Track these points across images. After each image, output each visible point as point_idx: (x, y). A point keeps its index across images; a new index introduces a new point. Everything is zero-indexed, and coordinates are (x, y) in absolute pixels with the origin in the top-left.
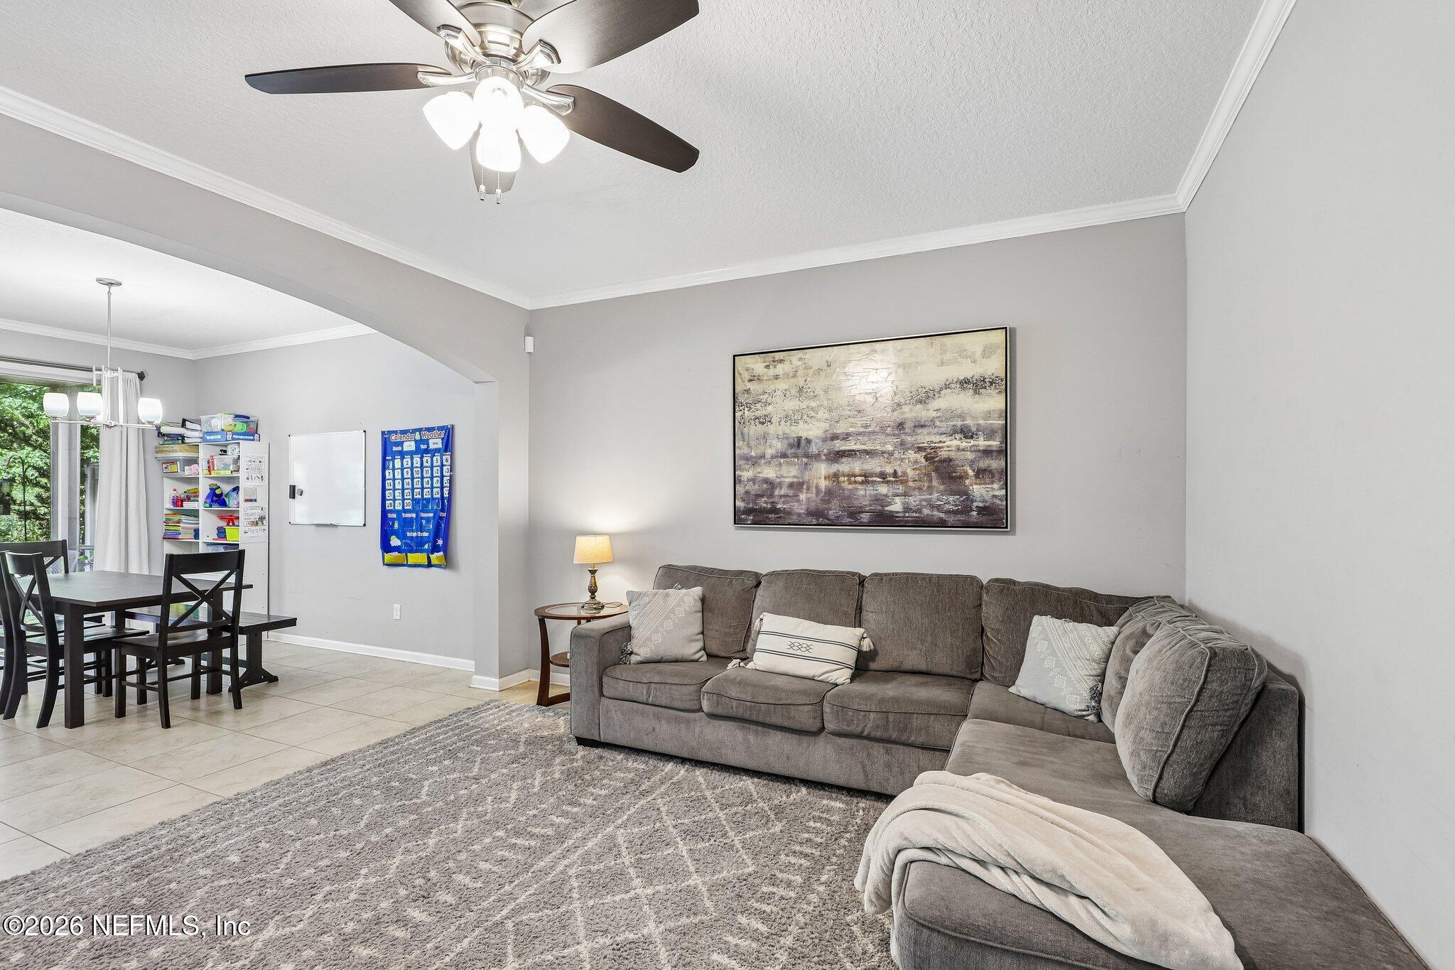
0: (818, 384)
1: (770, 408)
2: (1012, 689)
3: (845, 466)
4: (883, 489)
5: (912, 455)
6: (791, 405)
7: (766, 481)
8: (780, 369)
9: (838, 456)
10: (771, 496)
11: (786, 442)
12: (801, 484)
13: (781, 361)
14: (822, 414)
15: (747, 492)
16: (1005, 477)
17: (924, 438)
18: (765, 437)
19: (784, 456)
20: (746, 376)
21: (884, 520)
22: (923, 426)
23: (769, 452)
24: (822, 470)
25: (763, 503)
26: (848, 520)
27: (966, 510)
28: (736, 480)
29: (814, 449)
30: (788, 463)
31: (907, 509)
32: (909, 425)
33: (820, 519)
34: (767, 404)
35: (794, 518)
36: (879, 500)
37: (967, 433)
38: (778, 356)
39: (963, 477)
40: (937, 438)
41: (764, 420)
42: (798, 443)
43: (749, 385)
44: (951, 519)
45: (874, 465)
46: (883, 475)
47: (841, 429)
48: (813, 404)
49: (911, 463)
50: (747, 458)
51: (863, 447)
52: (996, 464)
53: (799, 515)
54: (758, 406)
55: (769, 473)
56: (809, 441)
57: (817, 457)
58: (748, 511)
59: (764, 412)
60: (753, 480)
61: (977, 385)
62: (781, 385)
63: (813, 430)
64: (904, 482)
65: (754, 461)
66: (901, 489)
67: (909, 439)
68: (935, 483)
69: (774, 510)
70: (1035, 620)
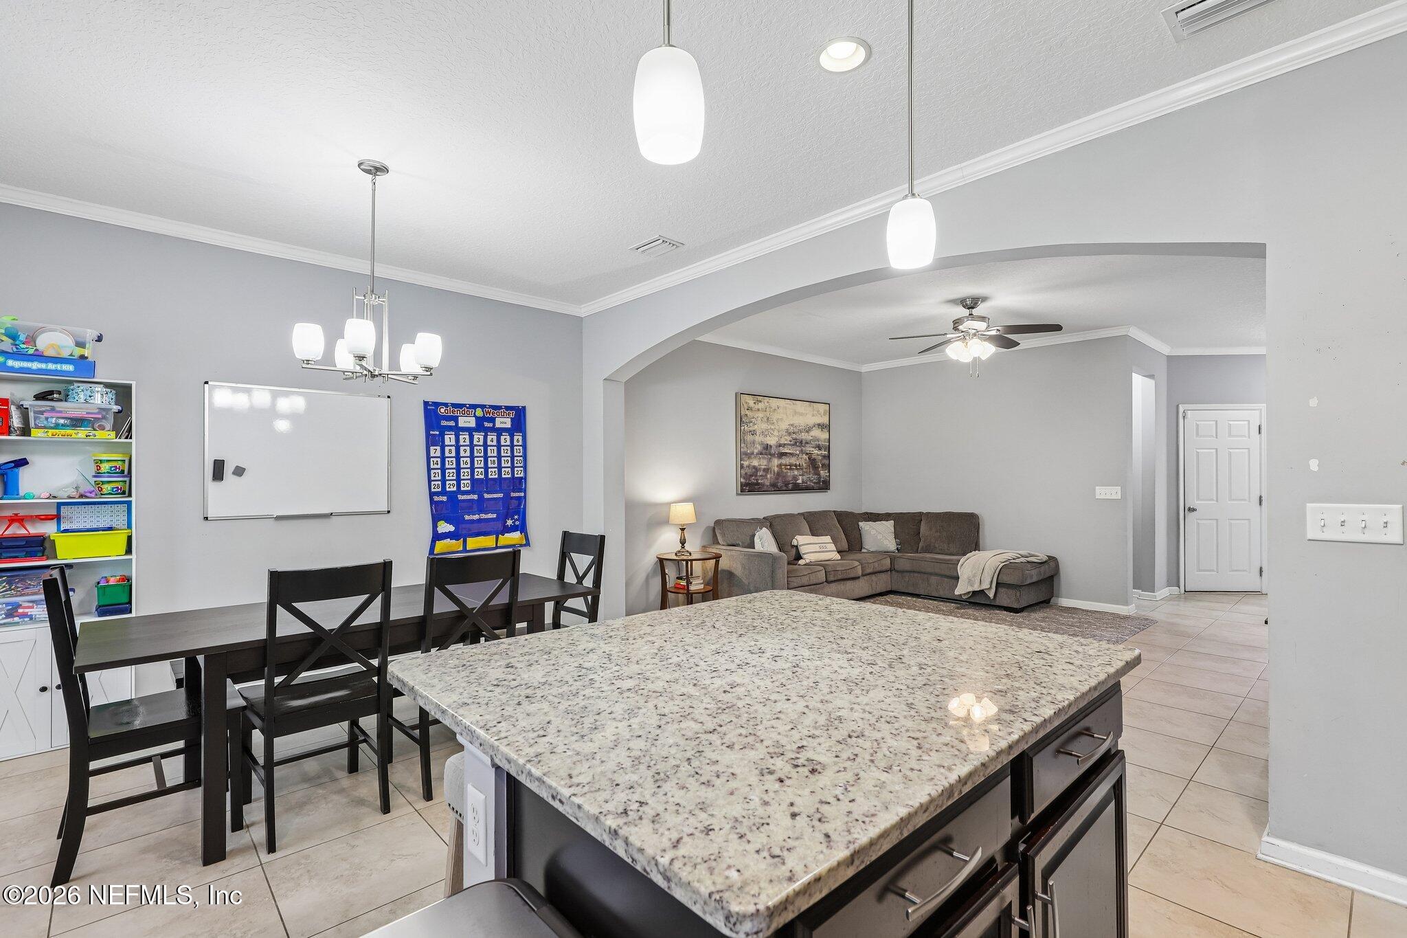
0: (775, 417)
1: (756, 427)
2: (863, 550)
3: (785, 460)
4: (796, 473)
5: (804, 456)
6: (764, 426)
7: (754, 467)
8: (760, 406)
9: (782, 455)
10: (756, 476)
11: (762, 446)
12: (768, 469)
13: (761, 401)
14: (776, 433)
15: (746, 474)
16: (827, 467)
17: (809, 449)
18: (754, 442)
19: (761, 454)
20: (746, 406)
21: (797, 488)
22: (808, 443)
23: (756, 451)
24: (776, 462)
25: (753, 480)
26: (784, 488)
27: (819, 483)
28: (742, 467)
29: (773, 451)
30: (763, 458)
31: (803, 482)
32: (804, 442)
33: (776, 488)
34: (754, 424)
35: (765, 488)
36: (795, 478)
37: (819, 447)
38: (760, 398)
39: (818, 468)
40: (812, 449)
41: (753, 433)
42: (767, 447)
43: (747, 412)
44: (815, 486)
45: (793, 460)
46: (796, 465)
47: (783, 441)
48: (772, 427)
49: (803, 460)
50: (746, 454)
51: (790, 451)
52: (827, 462)
53: (767, 486)
54: (751, 424)
55: (755, 463)
56: (771, 446)
57: (773, 455)
58: (747, 484)
59: (754, 429)
60: (748, 466)
61: (821, 426)
62: (760, 415)
63: (772, 441)
64: (802, 469)
65: (749, 456)
66: (801, 472)
67: (804, 449)
68: (811, 470)
69: (758, 484)
70: (860, 523)
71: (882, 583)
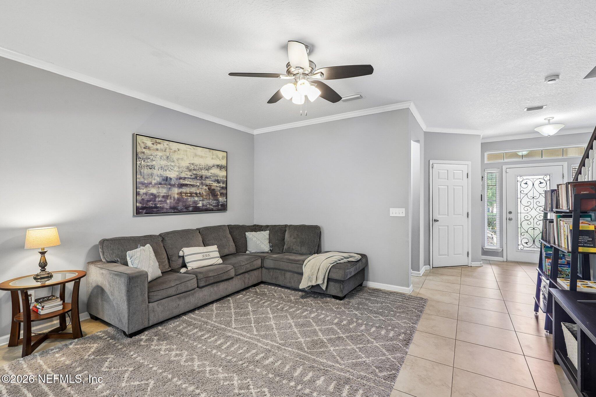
0: (175, 157)
1: (154, 163)
3: (184, 190)
4: (196, 199)
5: (205, 187)
6: (163, 163)
7: (152, 194)
8: (159, 146)
9: (181, 186)
10: (155, 201)
11: (161, 178)
12: (168, 196)
13: (159, 143)
14: (176, 169)
15: (143, 199)
16: (226, 195)
17: (208, 182)
18: (152, 175)
19: (160, 184)
20: (143, 145)
21: (197, 210)
22: (207, 178)
23: (154, 182)
24: (176, 191)
25: (151, 204)
26: (185, 210)
27: (218, 205)
28: (137, 194)
29: (173, 182)
30: (162, 187)
31: (203, 205)
32: (204, 177)
33: (175, 210)
34: (152, 160)
35: (165, 210)
36: (195, 202)
37: (218, 182)
38: (158, 141)
39: (217, 195)
40: (211, 182)
41: (152, 167)
42: (167, 179)
43: (144, 150)
44: (214, 208)
45: (193, 190)
46: (196, 194)
47: (183, 175)
48: (172, 164)
49: (204, 190)
50: (143, 184)
51: (190, 183)
52: (224, 191)
53: (167, 209)
54: (149, 160)
55: (154, 191)
56: (171, 179)
57: (174, 185)
58: (143, 208)
59: (151, 164)
60: (146, 194)
61: (220, 167)
62: (160, 154)
63: (172, 175)
64: (202, 196)
65: (147, 185)
66: (201, 199)
67: (204, 182)
68: (211, 197)
69: (156, 207)
70: (247, 233)
71: (253, 278)
